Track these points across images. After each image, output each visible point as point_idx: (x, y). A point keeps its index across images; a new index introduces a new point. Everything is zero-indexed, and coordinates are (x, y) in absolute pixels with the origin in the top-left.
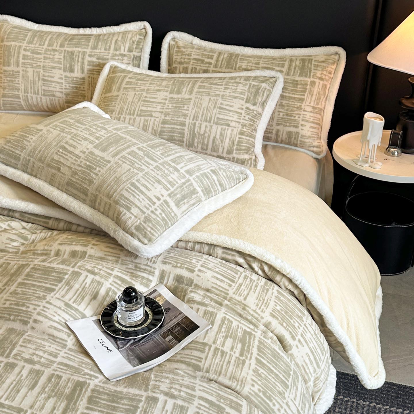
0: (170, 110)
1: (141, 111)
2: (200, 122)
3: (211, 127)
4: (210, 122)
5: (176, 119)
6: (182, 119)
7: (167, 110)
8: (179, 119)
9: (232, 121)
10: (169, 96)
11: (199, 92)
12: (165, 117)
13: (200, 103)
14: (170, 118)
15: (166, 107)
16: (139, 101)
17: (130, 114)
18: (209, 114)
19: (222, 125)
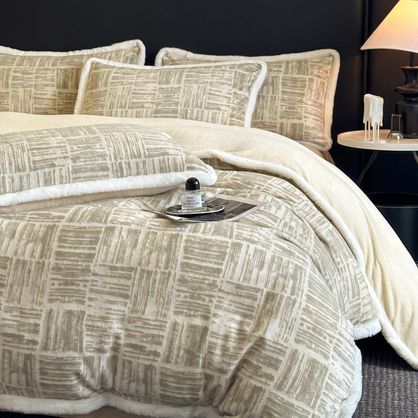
0: (161, 100)
1: (132, 103)
2: (192, 108)
3: (203, 112)
4: (201, 107)
5: (168, 107)
6: (174, 107)
7: (159, 100)
8: (171, 108)
9: (222, 105)
10: (158, 87)
11: (188, 81)
12: (157, 106)
13: (190, 91)
14: (162, 108)
15: (156, 97)
16: (128, 94)
17: (122, 107)
18: (199, 101)
19: (213, 109)
